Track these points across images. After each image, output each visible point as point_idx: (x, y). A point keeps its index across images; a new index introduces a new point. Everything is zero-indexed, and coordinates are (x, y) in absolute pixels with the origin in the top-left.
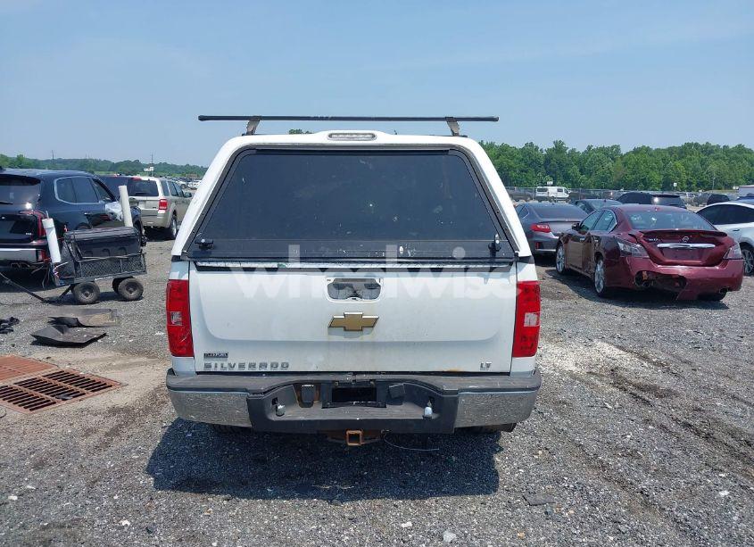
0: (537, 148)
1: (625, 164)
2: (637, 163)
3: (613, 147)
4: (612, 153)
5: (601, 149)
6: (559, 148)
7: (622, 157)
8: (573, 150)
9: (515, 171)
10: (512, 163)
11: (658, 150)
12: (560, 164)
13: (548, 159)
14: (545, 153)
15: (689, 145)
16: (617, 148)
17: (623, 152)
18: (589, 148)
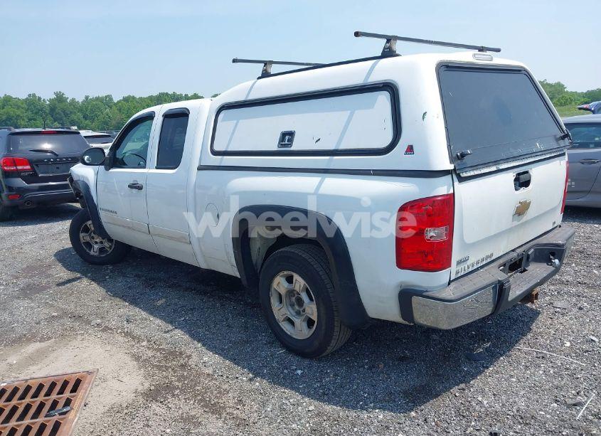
0: (40, 98)
1: (120, 110)
2: (129, 109)
3: (106, 97)
4: (107, 101)
5: (97, 99)
6: (60, 98)
7: (115, 104)
8: (73, 100)
9: (23, 120)
10: (18, 112)
11: (141, 98)
12: (64, 112)
13: (53, 109)
14: (48, 103)
15: (163, 94)
16: (109, 97)
17: (115, 101)
18: (87, 97)
